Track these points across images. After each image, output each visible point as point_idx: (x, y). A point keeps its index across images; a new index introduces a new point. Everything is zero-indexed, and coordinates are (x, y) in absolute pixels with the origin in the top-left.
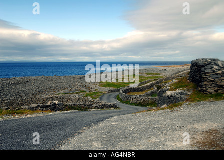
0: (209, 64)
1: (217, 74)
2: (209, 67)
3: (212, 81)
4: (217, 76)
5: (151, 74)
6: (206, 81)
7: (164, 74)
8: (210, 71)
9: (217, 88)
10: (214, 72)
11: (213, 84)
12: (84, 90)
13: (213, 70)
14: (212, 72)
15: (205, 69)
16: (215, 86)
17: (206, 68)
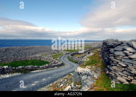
0: (119, 45)
1: (131, 59)
2: (120, 48)
3: (123, 67)
4: (130, 61)
5: (88, 46)
6: (116, 65)
7: (93, 46)
8: (121, 53)
9: (129, 77)
10: (127, 55)
11: (125, 70)
12: (56, 52)
13: (125, 53)
14: (124, 55)
15: (115, 51)
16: (128, 73)
17: (116, 49)
